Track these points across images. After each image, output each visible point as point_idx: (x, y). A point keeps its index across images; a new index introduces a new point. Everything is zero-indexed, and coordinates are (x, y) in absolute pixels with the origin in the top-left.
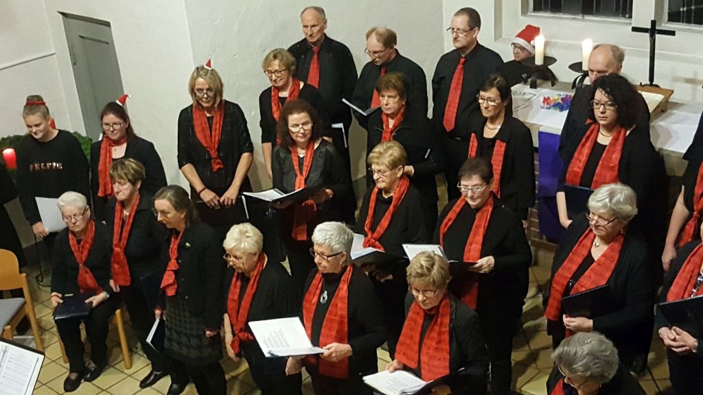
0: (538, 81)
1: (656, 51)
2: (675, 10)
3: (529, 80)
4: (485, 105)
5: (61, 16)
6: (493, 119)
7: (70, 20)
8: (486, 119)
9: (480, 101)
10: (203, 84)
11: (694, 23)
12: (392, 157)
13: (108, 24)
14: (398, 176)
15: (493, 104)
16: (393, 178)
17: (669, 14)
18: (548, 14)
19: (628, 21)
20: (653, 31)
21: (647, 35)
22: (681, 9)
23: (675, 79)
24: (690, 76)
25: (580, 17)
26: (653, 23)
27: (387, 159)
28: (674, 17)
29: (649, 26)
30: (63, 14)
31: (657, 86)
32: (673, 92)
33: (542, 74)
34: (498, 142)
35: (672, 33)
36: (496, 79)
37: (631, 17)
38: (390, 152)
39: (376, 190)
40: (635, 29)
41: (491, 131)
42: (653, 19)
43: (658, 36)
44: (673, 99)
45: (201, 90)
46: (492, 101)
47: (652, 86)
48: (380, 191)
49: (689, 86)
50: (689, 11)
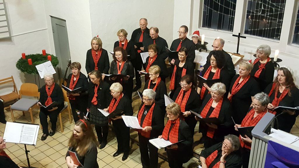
0: (202, 50)
1: (240, 43)
2: (247, 30)
3: (199, 49)
4: (180, 57)
5: (50, 17)
6: (182, 61)
7: (53, 18)
8: (180, 61)
9: (179, 55)
10: (95, 42)
11: (253, 35)
12: (156, 71)
13: (65, 21)
14: (157, 77)
15: (183, 56)
16: (155, 77)
17: (245, 31)
18: (207, 28)
19: (232, 33)
20: (239, 36)
21: (237, 37)
22: (249, 30)
23: (245, 52)
25: (217, 30)
26: (239, 34)
27: (154, 71)
28: (246, 32)
31: (239, 54)
32: (244, 56)
33: (203, 47)
34: (184, 69)
35: (245, 37)
36: (184, 49)
37: (233, 31)
38: (155, 69)
39: (150, 81)
40: (233, 35)
41: (181, 65)
42: (240, 33)
43: (240, 38)
44: (244, 58)
45: (94, 44)
46: (183, 55)
47: (237, 54)
48: (152, 81)
49: (249, 54)
50: (251, 31)
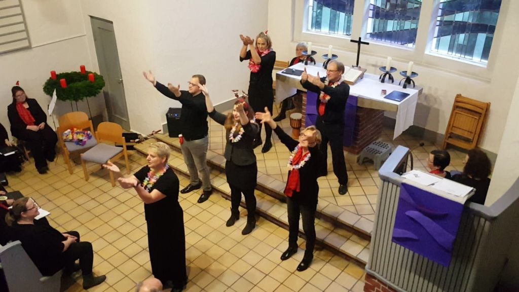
5: (89, 18)
7: (94, 20)
13: (112, 23)
18: (317, 29)
20: (359, 42)
24: (374, 63)
26: (360, 39)
29: (358, 40)
30: (92, 17)
31: (360, 67)
32: (366, 70)
35: (368, 44)
40: (352, 41)
47: (357, 67)
